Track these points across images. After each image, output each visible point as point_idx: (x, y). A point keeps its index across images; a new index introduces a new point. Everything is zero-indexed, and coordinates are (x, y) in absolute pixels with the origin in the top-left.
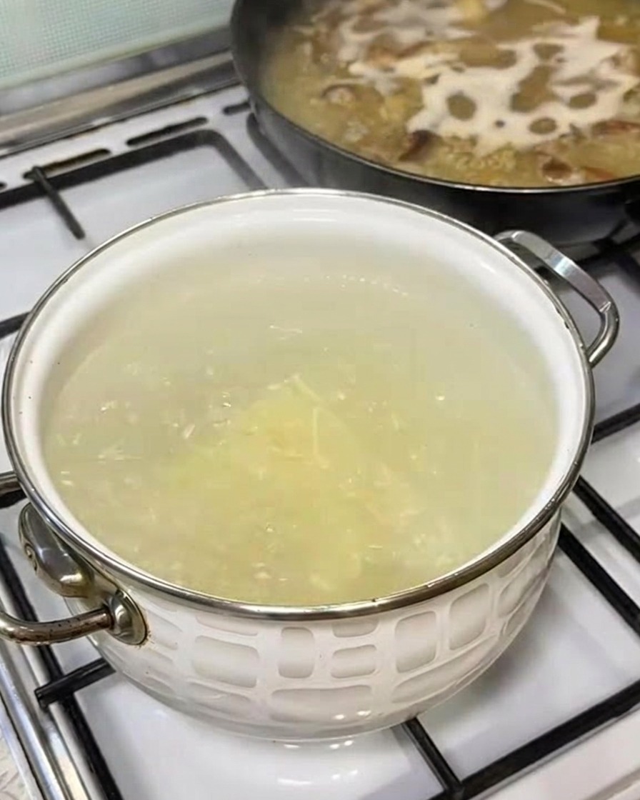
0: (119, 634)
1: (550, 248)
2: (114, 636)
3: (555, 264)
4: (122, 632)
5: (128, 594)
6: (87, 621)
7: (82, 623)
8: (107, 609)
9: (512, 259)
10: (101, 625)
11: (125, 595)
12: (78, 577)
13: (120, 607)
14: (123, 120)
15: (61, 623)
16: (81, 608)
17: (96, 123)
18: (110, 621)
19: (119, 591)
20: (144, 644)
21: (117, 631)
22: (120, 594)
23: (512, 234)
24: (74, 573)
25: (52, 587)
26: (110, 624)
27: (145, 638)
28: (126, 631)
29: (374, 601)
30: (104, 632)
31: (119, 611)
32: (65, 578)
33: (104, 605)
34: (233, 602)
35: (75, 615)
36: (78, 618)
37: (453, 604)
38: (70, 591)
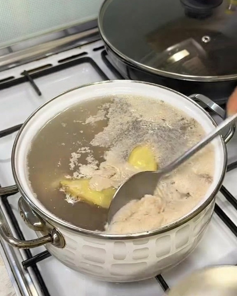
0: (55, 244)
1: (209, 100)
2: (53, 244)
3: (211, 106)
4: (56, 244)
5: (58, 230)
6: (43, 240)
7: (42, 240)
8: (51, 235)
9: (196, 105)
10: (48, 241)
11: (57, 230)
12: (40, 223)
13: (55, 234)
14: (57, 54)
15: (34, 241)
16: (41, 235)
17: (47, 55)
18: (52, 239)
19: (55, 229)
20: (64, 248)
21: (54, 243)
22: (55, 230)
23: (196, 95)
24: (38, 222)
25: (30, 227)
26: (52, 241)
27: (64, 246)
28: (58, 243)
29: (148, 232)
30: (49, 243)
31: (55, 236)
32: (35, 224)
33: (49, 234)
34: (96, 233)
35: (39, 237)
36: (40, 239)
37: (177, 232)
38: (37, 229)
